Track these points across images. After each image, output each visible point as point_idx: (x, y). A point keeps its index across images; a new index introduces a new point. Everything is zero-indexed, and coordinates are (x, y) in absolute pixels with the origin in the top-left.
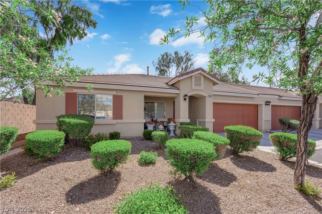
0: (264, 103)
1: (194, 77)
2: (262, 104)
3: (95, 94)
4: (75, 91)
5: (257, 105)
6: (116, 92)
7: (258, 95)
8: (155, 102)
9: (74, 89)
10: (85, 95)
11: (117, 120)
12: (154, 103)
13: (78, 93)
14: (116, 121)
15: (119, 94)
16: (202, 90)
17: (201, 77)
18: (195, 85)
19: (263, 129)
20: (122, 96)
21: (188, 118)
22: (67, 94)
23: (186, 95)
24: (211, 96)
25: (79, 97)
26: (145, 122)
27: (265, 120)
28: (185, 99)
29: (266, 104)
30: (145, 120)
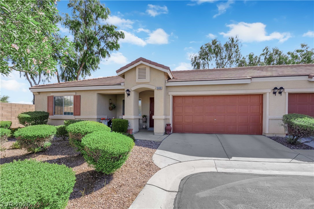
0: (270, 91)
1: (138, 69)
2: (266, 93)
3: (63, 96)
4: (52, 94)
5: (263, 95)
7: (251, 79)
10: (58, 97)
15: (78, 94)
16: (148, 83)
17: (146, 68)
18: (139, 78)
19: (267, 132)
20: (80, 96)
21: (133, 115)
22: (48, 97)
23: (128, 90)
24: (159, 89)
25: (55, 98)
26: (96, 118)
27: (271, 118)
28: (129, 95)
29: (275, 93)
30: (96, 116)
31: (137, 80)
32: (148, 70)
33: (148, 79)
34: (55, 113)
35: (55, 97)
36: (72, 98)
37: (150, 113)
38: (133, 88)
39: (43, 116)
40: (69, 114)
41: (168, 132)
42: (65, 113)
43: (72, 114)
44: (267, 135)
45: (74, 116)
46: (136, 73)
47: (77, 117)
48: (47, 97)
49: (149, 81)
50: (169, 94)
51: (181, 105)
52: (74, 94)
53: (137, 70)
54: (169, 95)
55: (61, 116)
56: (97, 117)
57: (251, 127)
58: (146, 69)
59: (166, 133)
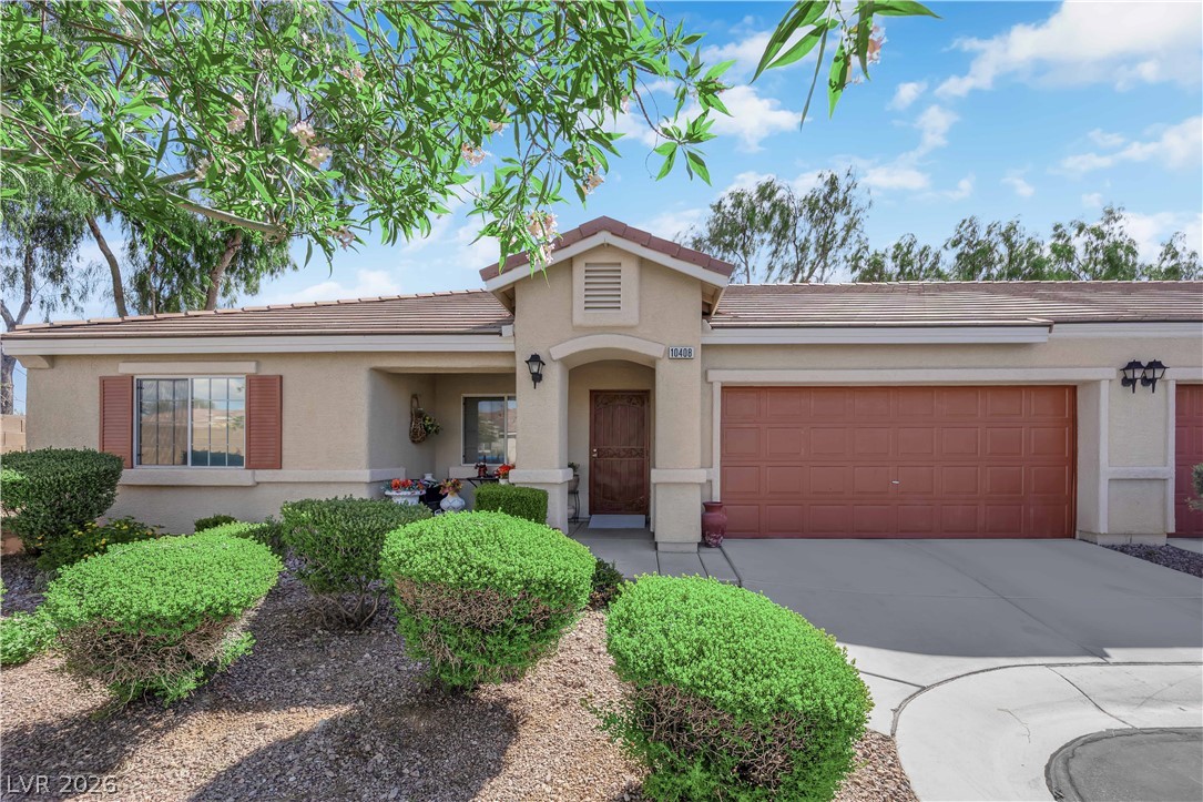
0: (1113, 374)
2: (1096, 383)
3: (189, 377)
4: (125, 369)
5: (1073, 389)
6: (253, 364)
7: (1050, 326)
8: (506, 396)
9: (121, 364)
10: (158, 380)
11: (257, 472)
12: (502, 399)
13: (136, 377)
14: (254, 474)
15: (269, 370)
16: (632, 327)
17: (620, 264)
18: (588, 305)
19: (1103, 528)
20: (281, 377)
21: (557, 465)
22: (104, 382)
23: (535, 359)
24: (682, 355)
25: (140, 388)
26: (368, 479)
27: (1118, 477)
28: (537, 378)
29: (1127, 382)
30: (368, 472)
31: (581, 316)
32: (629, 272)
33: (629, 312)
34: (140, 455)
35: (140, 381)
36: (237, 385)
37: (591, 452)
38: (560, 351)
39: (97, 474)
40: (218, 460)
41: (715, 538)
42: (200, 459)
43: (235, 460)
44: (1100, 540)
45: (250, 472)
46: (576, 286)
47: (264, 475)
48: (97, 382)
49: (634, 321)
50: (710, 380)
51: (754, 426)
52: (250, 367)
53: (579, 271)
54: (712, 383)
55: (179, 469)
56: (372, 474)
57: (1032, 511)
58: (622, 268)
59: (704, 544)
